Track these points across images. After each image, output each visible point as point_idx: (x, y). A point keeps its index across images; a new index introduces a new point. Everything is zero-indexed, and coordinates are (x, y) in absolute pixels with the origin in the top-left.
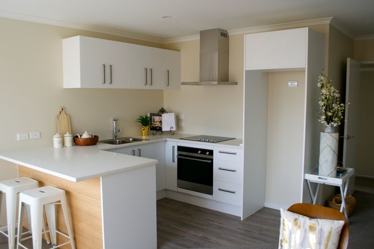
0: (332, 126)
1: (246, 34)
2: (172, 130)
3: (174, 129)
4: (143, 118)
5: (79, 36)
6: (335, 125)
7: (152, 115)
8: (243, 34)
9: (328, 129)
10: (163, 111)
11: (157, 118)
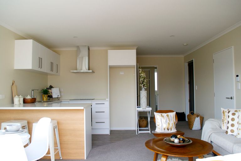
0: (145, 88)
1: (109, 50)
2: (59, 97)
3: (59, 96)
4: (44, 90)
5: (32, 40)
6: (146, 88)
7: (47, 88)
8: (107, 50)
9: (143, 89)
10: (51, 87)
11: (50, 90)
